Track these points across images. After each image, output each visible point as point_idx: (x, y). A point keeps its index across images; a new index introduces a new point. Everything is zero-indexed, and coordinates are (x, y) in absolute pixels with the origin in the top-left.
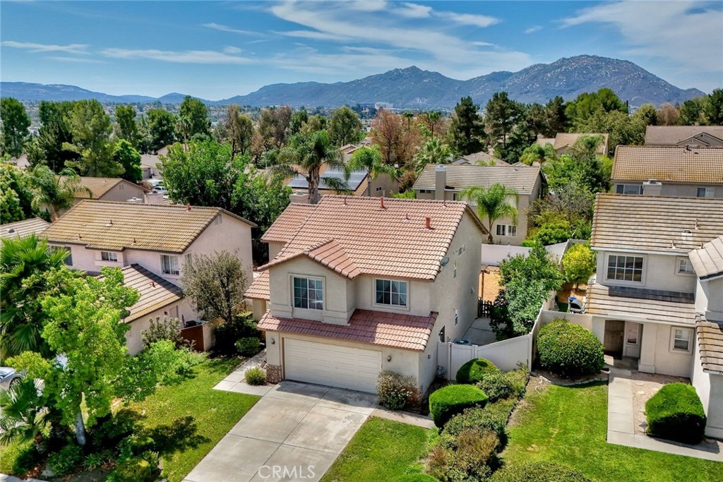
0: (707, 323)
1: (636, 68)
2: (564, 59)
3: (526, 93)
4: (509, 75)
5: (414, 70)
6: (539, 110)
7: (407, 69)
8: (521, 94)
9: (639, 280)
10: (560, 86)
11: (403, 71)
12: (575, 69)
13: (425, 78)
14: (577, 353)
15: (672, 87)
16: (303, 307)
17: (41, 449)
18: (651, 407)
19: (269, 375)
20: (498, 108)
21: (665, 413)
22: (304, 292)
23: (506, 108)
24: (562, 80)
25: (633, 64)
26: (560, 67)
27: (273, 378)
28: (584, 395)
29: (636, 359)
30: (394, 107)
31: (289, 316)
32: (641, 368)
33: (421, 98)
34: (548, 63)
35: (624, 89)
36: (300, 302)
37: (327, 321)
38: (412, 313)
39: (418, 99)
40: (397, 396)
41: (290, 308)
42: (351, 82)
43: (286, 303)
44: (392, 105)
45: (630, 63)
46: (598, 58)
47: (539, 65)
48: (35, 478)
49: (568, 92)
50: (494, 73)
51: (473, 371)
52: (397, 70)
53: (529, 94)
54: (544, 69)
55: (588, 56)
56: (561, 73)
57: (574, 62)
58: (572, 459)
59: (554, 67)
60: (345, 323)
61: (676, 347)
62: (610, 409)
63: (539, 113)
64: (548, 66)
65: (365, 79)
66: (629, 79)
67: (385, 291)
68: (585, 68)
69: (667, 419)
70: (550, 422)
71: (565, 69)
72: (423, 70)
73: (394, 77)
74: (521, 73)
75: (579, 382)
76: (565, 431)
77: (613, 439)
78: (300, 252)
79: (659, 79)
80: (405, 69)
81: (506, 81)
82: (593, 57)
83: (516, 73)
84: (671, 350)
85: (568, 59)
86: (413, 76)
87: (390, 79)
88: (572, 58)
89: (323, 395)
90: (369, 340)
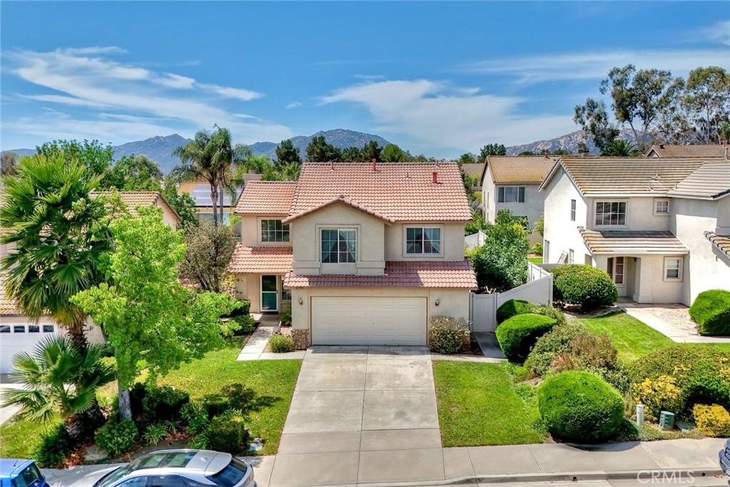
0: (718, 238)
5: (176, 138)
6: (356, 153)
7: (169, 137)
11: (164, 138)
14: (599, 285)
16: (332, 262)
17: (75, 432)
19: (296, 341)
20: (318, 151)
21: (717, 311)
22: (333, 244)
23: (326, 151)
25: (382, 139)
27: (299, 344)
31: (316, 272)
32: (641, 299)
36: (329, 257)
37: (361, 273)
38: (447, 259)
40: (454, 338)
41: (318, 263)
43: (312, 258)
45: (379, 137)
46: (352, 132)
48: (79, 464)
50: (258, 143)
51: (519, 308)
52: (157, 137)
55: (343, 131)
57: (331, 135)
60: (381, 272)
61: (668, 277)
63: (356, 156)
65: (123, 146)
67: (417, 239)
69: (720, 315)
72: (186, 138)
73: (155, 144)
75: (599, 314)
76: (633, 342)
78: (335, 199)
80: (167, 137)
82: (348, 131)
84: (665, 279)
86: (175, 144)
87: (151, 146)
88: (329, 131)
89: (367, 352)
90: (416, 285)
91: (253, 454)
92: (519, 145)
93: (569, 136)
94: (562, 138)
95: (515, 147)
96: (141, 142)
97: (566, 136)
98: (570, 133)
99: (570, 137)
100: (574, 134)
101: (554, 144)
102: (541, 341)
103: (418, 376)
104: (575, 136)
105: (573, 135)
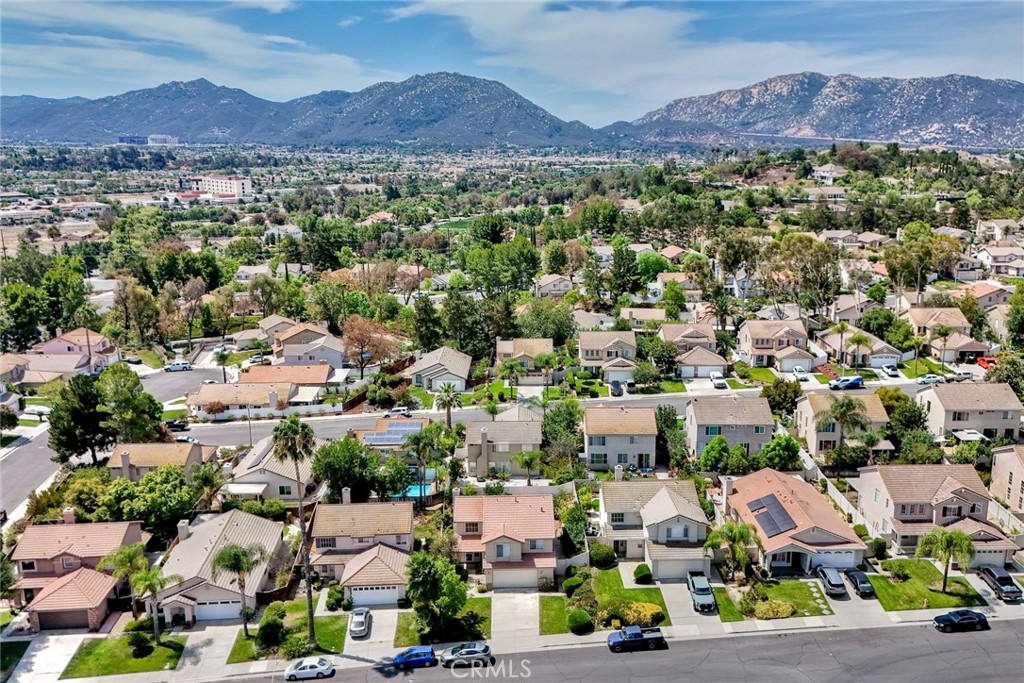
0: (648, 539)
1: (509, 93)
2: (417, 76)
3: (373, 123)
4: (345, 95)
5: (203, 85)
8: (366, 124)
9: (622, 520)
10: (417, 114)
11: (185, 85)
12: (433, 91)
13: (223, 97)
14: (605, 555)
15: (553, 119)
16: (501, 557)
18: (635, 573)
19: (487, 587)
21: (640, 573)
24: (418, 107)
25: (504, 86)
26: (414, 88)
28: (611, 571)
29: (625, 552)
30: (180, 142)
31: (495, 561)
32: (627, 556)
33: (219, 128)
34: (398, 80)
35: (496, 120)
39: (216, 130)
40: (547, 586)
41: (495, 558)
42: (100, 100)
43: (493, 556)
44: (176, 139)
45: (500, 85)
46: (461, 76)
47: (386, 83)
49: (428, 123)
50: (324, 93)
51: (573, 570)
52: (175, 84)
53: (377, 124)
54: (394, 89)
55: (448, 74)
56: (416, 96)
57: (431, 81)
58: (616, 596)
59: (405, 87)
60: (520, 560)
61: (638, 547)
62: (622, 576)
64: (397, 85)
65: (124, 96)
66: (501, 107)
67: (534, 544)
68: (446, 90)
69: (640, 576)
70: (604, 585)
71: (421, 91)
73: (173, 93)
74: (362, 94)
75: (608, 567)
76: (610, 587)
77: (626, 587)
79: (536, 108)
80: (188, 83)
81: (342, 105)
82: (455, 74)
83: (355, 93)
84: (637, 549)
85: (423, 78)
86: (203, 93)
87: (166, 97)
88: (428, 75)
89: (514, 592)
90: (532, 566)
91: (484, 639)
92: (697, 95)
93: (764, 84)
94: (755, 86)
95: (690, 98)
96: (151, 90)
97: (762, 84)
98: (766, 79)
99: (766, 86)
100: (771, 81)
101: (743, 96)
102: (577, 591)
103: (534, 604)
104: (773, 84)
105: (770, 83)
